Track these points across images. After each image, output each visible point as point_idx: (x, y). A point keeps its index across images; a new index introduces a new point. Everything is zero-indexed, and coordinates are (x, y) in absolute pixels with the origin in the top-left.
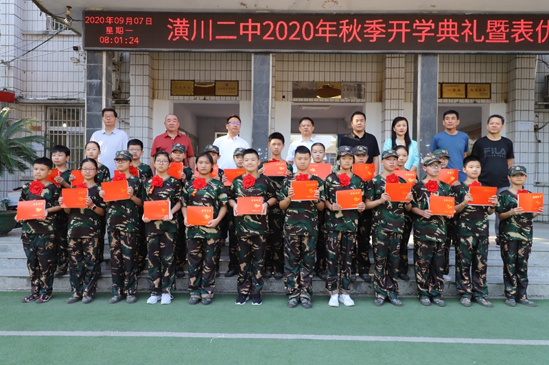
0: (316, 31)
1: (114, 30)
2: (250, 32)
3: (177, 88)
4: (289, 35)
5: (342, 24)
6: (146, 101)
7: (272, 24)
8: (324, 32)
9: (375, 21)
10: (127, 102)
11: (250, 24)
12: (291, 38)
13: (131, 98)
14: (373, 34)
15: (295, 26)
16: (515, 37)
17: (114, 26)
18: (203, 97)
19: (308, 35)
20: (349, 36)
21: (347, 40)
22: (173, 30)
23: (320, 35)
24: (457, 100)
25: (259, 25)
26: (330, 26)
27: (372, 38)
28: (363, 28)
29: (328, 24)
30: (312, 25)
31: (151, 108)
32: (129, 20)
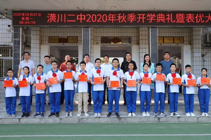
0: (108, 18)
1: (25, 18)
2: (81, 19)
3: (51, 40)
4: (97, 20)
5: (119, 16)
6: (38, 46)
7: (90, 15)
8: (111, 19)
9: (132, 14)
10: (30, 46)
11: (81, 15)
12: (98, 21)
13: (31, 45)
14: (131, 19)
15: (99, 16)
16: (187, 20)
17: (25, 17)
18: (62, 44)
19: (105, 20)
20: (121, 20)
21: (120, 22)
22: (50, 18)
23: (110, 20)
24: (170, 44)
25: (85, 16)
26: (114, 16)
27: (131, 21)
28: (127, 17)
29: (113, 15)
30: (106, 16)
31: (40, 49)
32: (31, 14)
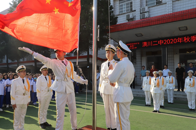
0: (177, 41)
1: (132, 46)
2: (161, 43)
3: (148, 53)
4: (170, 42)
5: (184, 38)
6: (140, 58)
7: (166, 40)
8: (179, 41)
9: (194, 36)
10: (136, 58)
11: (161, 41)
12: (171, 43)
13: (137, 57)
14: (193, 39)
15: (172, 40)
17: (132, 45)
18: (154, 55)
19: (175, 42)
20: (186, 41)
21: (186, 42)
22: (144, 44)
23: (178, 41)
25: (163, 41)
26: (181, 39)
27: (193, 41)
28: (190, 38)
29: (180, 38)
30: (176, 39)
31: (141, 59)
32: (135, 44)
